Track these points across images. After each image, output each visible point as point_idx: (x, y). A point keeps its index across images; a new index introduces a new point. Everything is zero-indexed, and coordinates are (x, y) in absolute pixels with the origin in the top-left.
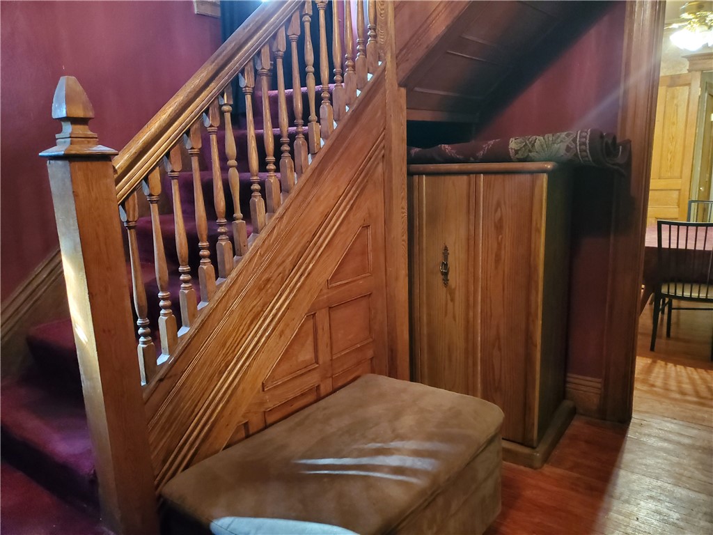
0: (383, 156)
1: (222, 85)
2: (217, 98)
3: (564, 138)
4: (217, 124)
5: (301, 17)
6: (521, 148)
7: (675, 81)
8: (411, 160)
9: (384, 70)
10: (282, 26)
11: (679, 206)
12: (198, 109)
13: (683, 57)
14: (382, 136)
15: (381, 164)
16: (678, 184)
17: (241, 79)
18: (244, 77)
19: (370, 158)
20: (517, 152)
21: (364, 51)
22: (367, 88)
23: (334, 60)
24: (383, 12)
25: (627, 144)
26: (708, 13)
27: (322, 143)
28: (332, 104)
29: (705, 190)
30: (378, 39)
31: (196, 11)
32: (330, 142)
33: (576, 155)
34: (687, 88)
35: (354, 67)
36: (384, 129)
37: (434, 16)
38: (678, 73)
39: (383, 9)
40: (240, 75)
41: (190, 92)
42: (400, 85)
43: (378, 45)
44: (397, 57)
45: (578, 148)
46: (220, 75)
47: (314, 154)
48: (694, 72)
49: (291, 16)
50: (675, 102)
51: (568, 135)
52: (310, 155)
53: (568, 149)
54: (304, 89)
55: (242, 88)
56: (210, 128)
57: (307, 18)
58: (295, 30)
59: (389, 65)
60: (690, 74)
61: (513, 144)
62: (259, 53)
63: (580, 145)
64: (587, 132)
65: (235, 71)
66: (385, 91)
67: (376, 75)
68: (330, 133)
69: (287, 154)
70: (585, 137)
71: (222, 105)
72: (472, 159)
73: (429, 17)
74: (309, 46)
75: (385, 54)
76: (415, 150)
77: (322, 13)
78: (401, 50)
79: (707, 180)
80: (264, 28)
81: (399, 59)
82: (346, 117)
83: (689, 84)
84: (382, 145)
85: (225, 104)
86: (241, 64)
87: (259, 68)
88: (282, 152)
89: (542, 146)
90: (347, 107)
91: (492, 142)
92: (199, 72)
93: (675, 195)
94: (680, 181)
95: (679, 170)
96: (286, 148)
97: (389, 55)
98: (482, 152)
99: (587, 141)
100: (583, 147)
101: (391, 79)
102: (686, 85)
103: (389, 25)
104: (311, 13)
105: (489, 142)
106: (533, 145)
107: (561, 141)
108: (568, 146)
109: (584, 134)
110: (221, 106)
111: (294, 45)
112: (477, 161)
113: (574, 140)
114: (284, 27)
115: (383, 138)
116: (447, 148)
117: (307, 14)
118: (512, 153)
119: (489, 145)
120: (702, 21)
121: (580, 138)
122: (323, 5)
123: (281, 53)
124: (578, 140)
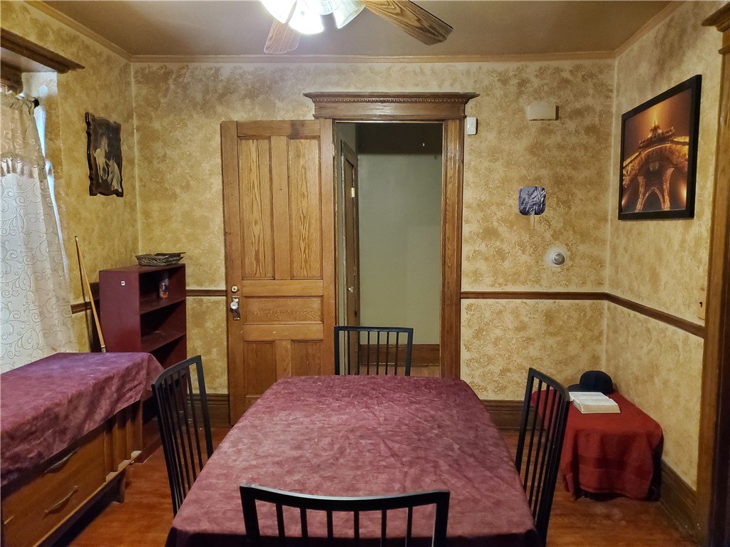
7: (297, 130)
11: (323, 321)
13: (306, 95)
16: (318, 287)
29: (354, 290)
34: (315, 142)
38: (301, 118)
48: (322, 120)
50: (302, 162)
60: (318, 121)
83: (318, 138)
93: (316, 304)
94: (320, 283)
95: (318, 266)
102: (313, 138)
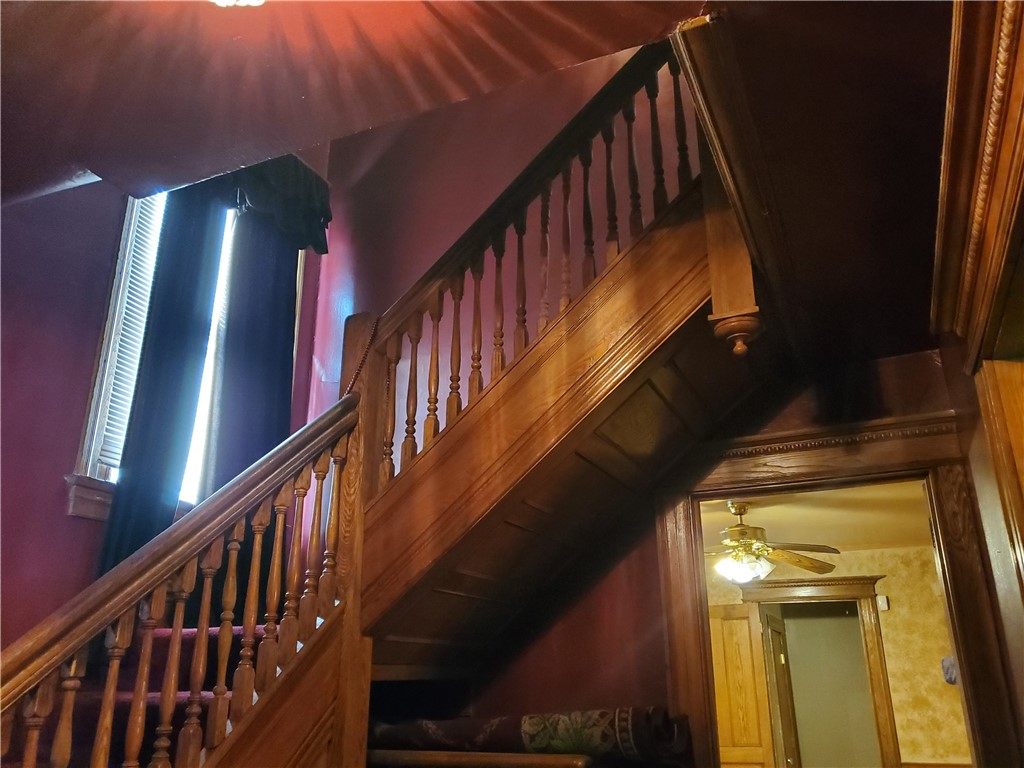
0: (330, 742)
1: (72, 649)
2: (59, 668)
3: (597, 720)
4: (46, 711)
5: (226, 543)
6: (539, 732)
7: (729, 613)
8: (374, 743)
9: (342, 612)
10: (195, 557)
12: (17, 690)
14: (331, 708)
15: (324, 757)
16: (758, 754)
17: (110, 634)
18: (115, 633)
19: (308, 747)
20: (532, 738)
21: (316, 588)
22: (314, 639)
23: (268, 599)
24: (347, 535)
25: (683, 721)
26: (754, 541)
27: (229, 727)
28: (255, 667)
29: (794, 761)
30: (338, 569)
31: (70, 511)
32: (242, 727)
33: (616, 746)
34: (746, 621)
35: (297, 610)
36: (335, 699)
37: (417, 544)
38: (731, 603)
39: (348, 532)
40: (110, 628)
41: (10, 663)
42: (364, 633)
43: (337, 577)
44: (362, 596)
45: (618, 735)
46: (74, 631)
47: (211, 749)
48: (749, 603)
49: (211, 544)
50: (735, 639)
51: (602, 715)
52: (204, 750)
53: (605, 737)
54: (215, 629)
55: (108, 649)
56: (31, 720)
57: (235, 546)
58: (214, 561)
59: (350, 605)
60: (745, 604)
61: (527, 725)
62: (150, 595)
63: (620, 732)
64: (627, 712)
65: (101, 625)
66: (341, 643)
67: (329, 620)
68: (245, 711)
69: (163, 754)
70: (626, 720)
71: (64, 679)
72: (467, 746)
73: (412, 545)
74: (232, 583)
75: (346, 590)
76: (382, 728)
77: (258, 538)
78: (369, 586)
79: (794, 746)
80: (166, 560)
81: (366, 595)
82: (275, 685)
83: (747, 618)
84: (329, 724)
85: (71, 678)
86: (114, 614)
87: (144, 617)
88: (154, 750)
89: (567, 730)
90: (278, 669)
91: (496, 721)
92: (37, 628)
94: (760, 750)
95: (756, 734)
96: (164, 743)
97: (351, 593)
98: (481, 736)
99: (630, 727)
100: (624, 735)
101: (352, 624)
102: (744, 618)
103: (355, 552)
104: (242, 539)
105: (492, 721)
106: (555, 729)
107: (594, 725)
108: (603, 732)
109: (624, 715)
110: (62, 679)
111: (208, 582)
112: (475, 747)
113: (612, 723)
114: (196, 560)
115: (332, 714)
116: (430, 726)
117: (235, 540)
118: (526, 739)
119: (492, 726)
120: (748, 549)
121: (619, 721)
122: (261, 528)
123: (184, 595)
124: (617, 723)
